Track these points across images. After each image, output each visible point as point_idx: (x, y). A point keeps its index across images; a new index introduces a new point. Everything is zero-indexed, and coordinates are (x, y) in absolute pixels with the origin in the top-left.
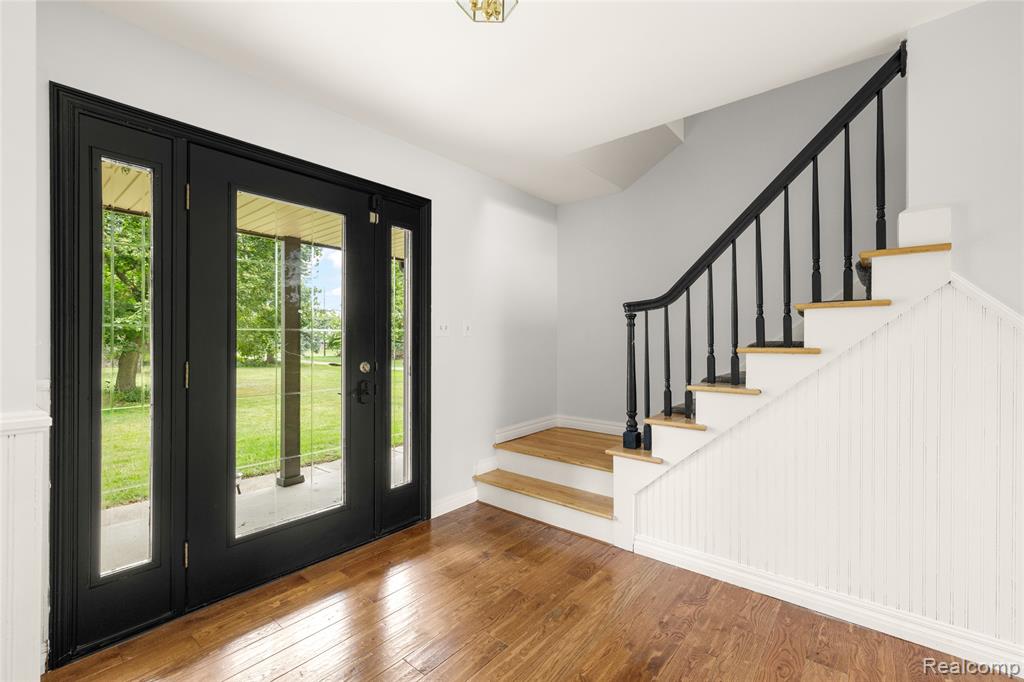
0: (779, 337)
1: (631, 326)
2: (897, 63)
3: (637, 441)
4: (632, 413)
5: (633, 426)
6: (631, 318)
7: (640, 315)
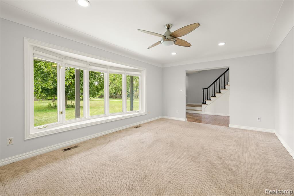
0: (219, 92)
1: (203, 91)
2: (228, 69)
3: (204, 103)
4: (203, 100)
5: (203, 102)
6: (203, 90)
7: (204, 90)
